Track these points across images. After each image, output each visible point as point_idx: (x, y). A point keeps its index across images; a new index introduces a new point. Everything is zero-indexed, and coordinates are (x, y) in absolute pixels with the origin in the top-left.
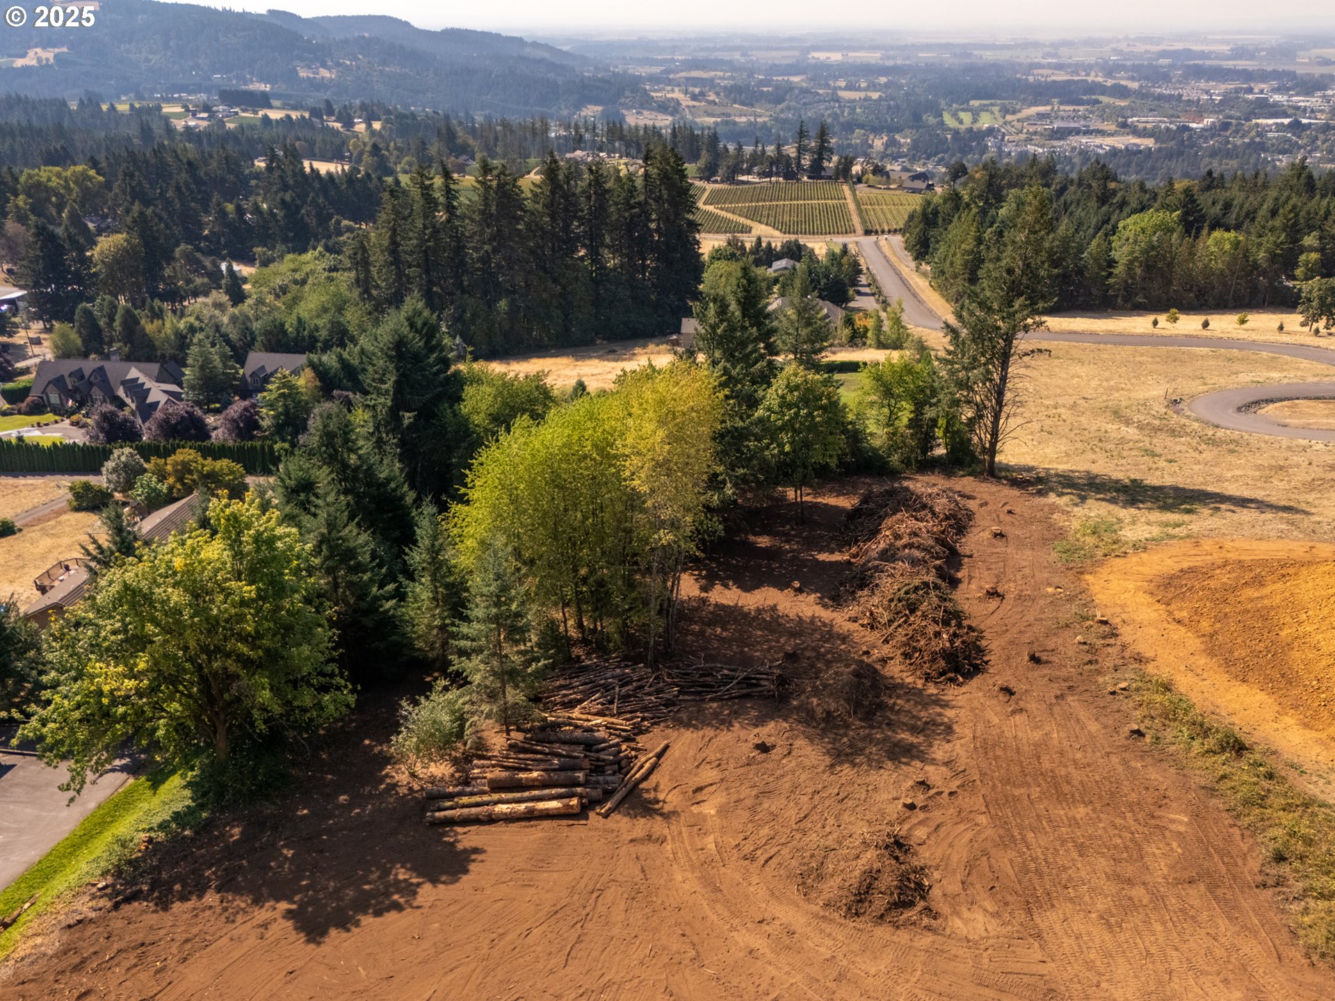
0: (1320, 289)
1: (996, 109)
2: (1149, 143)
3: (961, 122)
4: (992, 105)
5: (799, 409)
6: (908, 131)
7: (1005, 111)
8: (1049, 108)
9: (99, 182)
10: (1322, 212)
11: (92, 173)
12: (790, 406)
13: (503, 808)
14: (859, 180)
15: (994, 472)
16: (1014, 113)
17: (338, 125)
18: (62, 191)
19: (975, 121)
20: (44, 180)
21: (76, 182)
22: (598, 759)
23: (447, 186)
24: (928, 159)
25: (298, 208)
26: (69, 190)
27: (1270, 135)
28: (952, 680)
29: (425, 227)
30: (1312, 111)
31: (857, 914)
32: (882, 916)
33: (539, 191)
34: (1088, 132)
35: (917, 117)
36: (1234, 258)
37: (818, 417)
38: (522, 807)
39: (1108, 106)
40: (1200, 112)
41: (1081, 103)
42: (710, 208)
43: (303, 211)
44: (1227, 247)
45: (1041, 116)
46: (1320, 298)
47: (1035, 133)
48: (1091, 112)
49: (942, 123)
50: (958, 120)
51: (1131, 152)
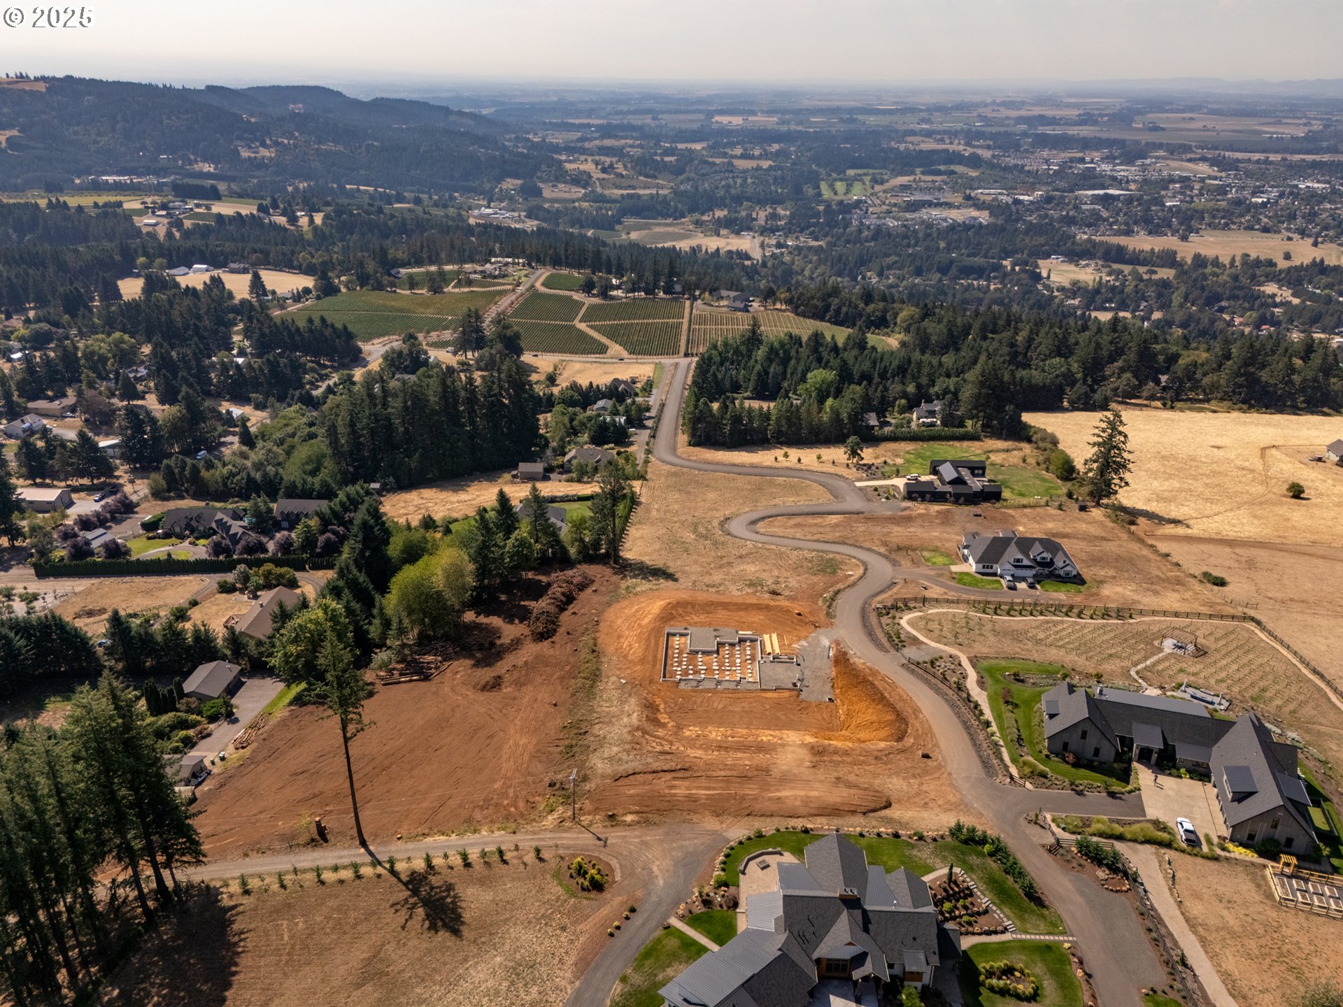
1: (867, 179)
2: (984, 217)
3: (836, 193)
4: (865, 174)
6: (789, 204)
7: (875, 181)
8: (911, 178)
14: (699, 297)
16: (882, 183)
17: (281, 220)
19: (848, 192)
24: (801, 232)
27: (1084, 207)
30: (1128, 182)
34: (939, 205)
35: (798, 190)
39: (961, 176)
40: (1031, 184)
41: (939, 173)
42: (582, 326)
45: (904, 188)
47: (895, 205)
48: (946, 183)
49: (820, 194)
50: (833, 191)
51: (967, 227)
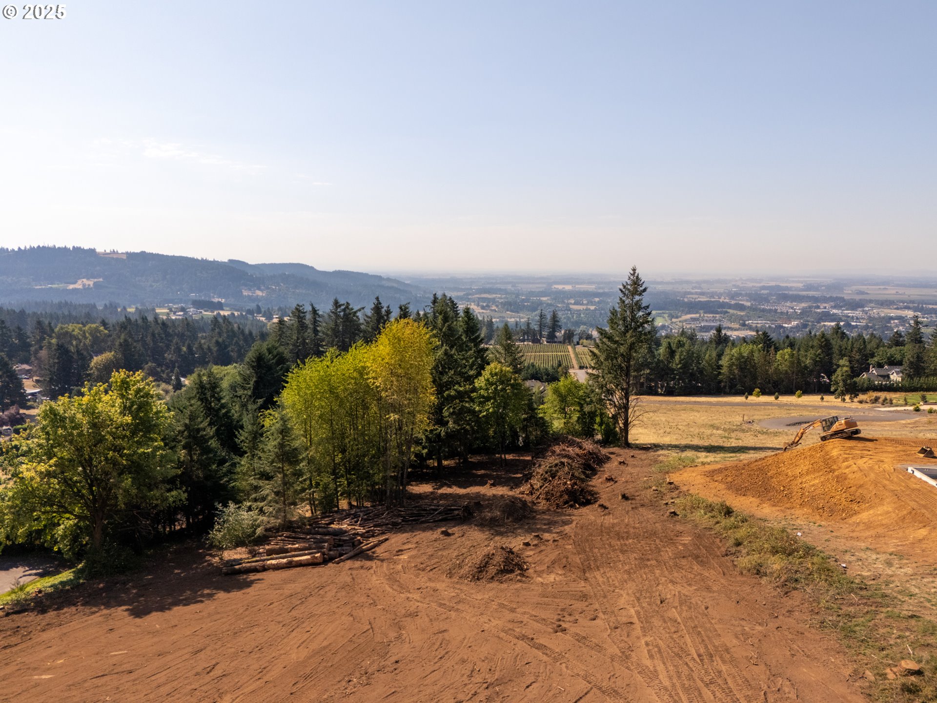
0: (842, 376)
1: (666, 316)
4: (663, 313)
5: (497, 386)
7: (671, 317)
8: (698, 315)
9: (105, 334)
10: (849, 348)
11: (102, 328)
12: (492, 384)
13: (274, 562)
14: (578, 343)
15: (628, 445)
16: (677, 317)
17: (263, 319)
18: (80, 337)
20: (70, 330)
21: (90, 334)
22: (340, 540)
23: (315, 319)
25: (226, 347)
26: (86, 338)
28: (572, 506)
29: (298, 339)
30: (857, 318)
31: (478, 579)
32: (493, 578)
33: (369, 320)
36: (792, 363)
37: (509, 389)
38: (285, 560)
39: (733, 315)
40: (789, 318)
41: (717, 313)
43: (230, 349)
44: (787, 357)
45: (693, 319)
46: (843, 381)
48: (723, 318)
